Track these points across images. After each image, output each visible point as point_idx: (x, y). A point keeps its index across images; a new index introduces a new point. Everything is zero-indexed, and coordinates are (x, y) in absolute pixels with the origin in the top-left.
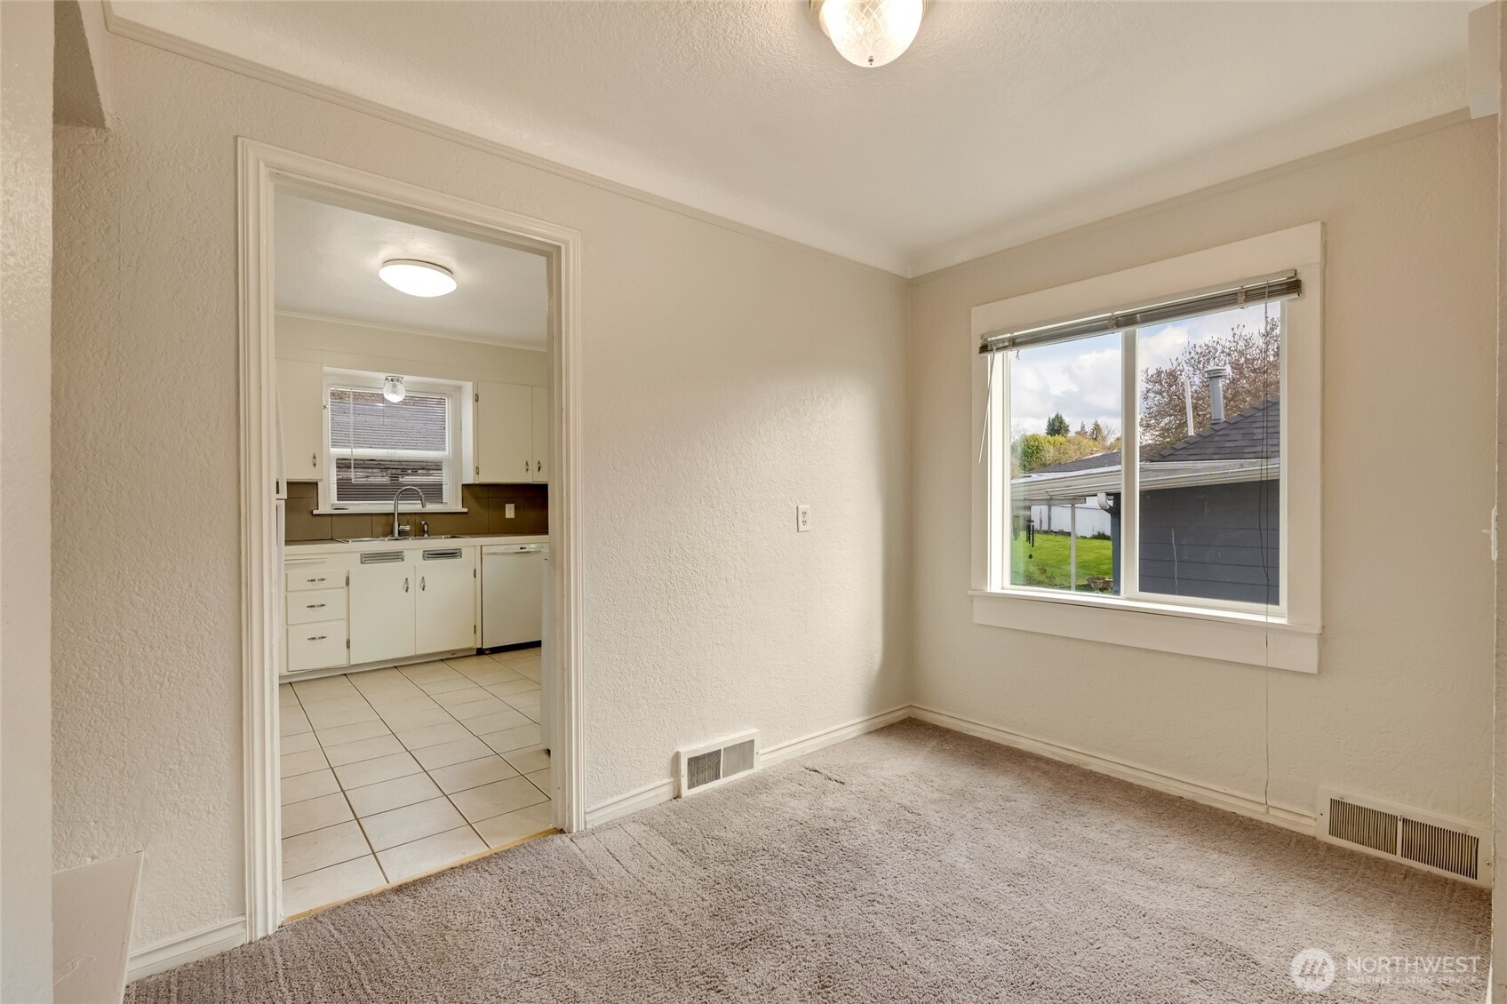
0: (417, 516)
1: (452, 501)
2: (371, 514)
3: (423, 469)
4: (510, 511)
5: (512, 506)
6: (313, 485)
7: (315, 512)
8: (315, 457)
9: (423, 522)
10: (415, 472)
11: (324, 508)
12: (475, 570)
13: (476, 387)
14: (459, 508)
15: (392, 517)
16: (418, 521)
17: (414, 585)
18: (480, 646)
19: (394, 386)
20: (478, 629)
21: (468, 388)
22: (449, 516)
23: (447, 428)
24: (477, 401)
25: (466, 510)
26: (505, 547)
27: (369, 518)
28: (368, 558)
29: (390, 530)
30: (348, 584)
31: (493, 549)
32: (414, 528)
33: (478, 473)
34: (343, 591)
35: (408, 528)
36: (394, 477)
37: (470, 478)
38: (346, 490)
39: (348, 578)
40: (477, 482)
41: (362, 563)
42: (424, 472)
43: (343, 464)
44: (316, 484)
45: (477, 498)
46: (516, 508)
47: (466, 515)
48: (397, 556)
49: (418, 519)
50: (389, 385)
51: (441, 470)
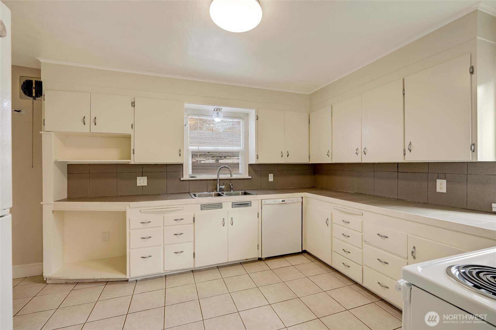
0: (228, 181)
1: (243, 173)
2: (207, 180)
3: (229, 156)
4: (271, 178)
5: (272, 175)
6: (180, 166)
7: (182, 179)
8: (180, 151)
9: (231, 184)
10: (225, 157)
11: (186, 177)
12: (258, 213)
13: (257, 112)
14: (247, 176)
15: (216, 181)
16: (228, 183)
17: (228, 222)
18: (260, 257)
19: (218, 114)
20: (260, 247)
21: (253, 113)
22: (243, 180)
23: (241, 135)
24: (257, 119)
25: (250, 177)
26: (273, 200)
27: (206, 182)
28: (204, 207)
29: (215, 188)
30: (194, 221)
31: (268, 202)
32: (226, 186)
33: (258, 158)
34: (192, 225)
35: (223, 187)
36: (217, 161)
37: (253, 161)
38: (196, 167)
39: (194, 218)
40: (258, 163)
41: (201, 209)
42: (229, 157)
43: (194, 155)
44: (182, 165)
45: (255, 171)
46: (274, 176)
47: (250, 180)
48: (219, 206)
49: (228, 182)
50: (215, 113)
51: (238, 156)
